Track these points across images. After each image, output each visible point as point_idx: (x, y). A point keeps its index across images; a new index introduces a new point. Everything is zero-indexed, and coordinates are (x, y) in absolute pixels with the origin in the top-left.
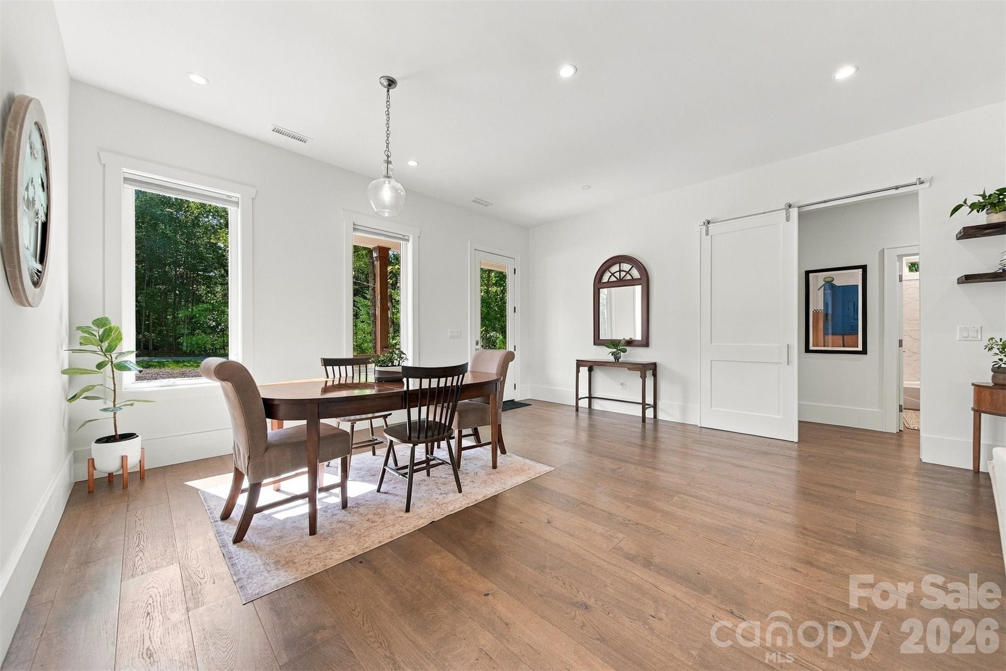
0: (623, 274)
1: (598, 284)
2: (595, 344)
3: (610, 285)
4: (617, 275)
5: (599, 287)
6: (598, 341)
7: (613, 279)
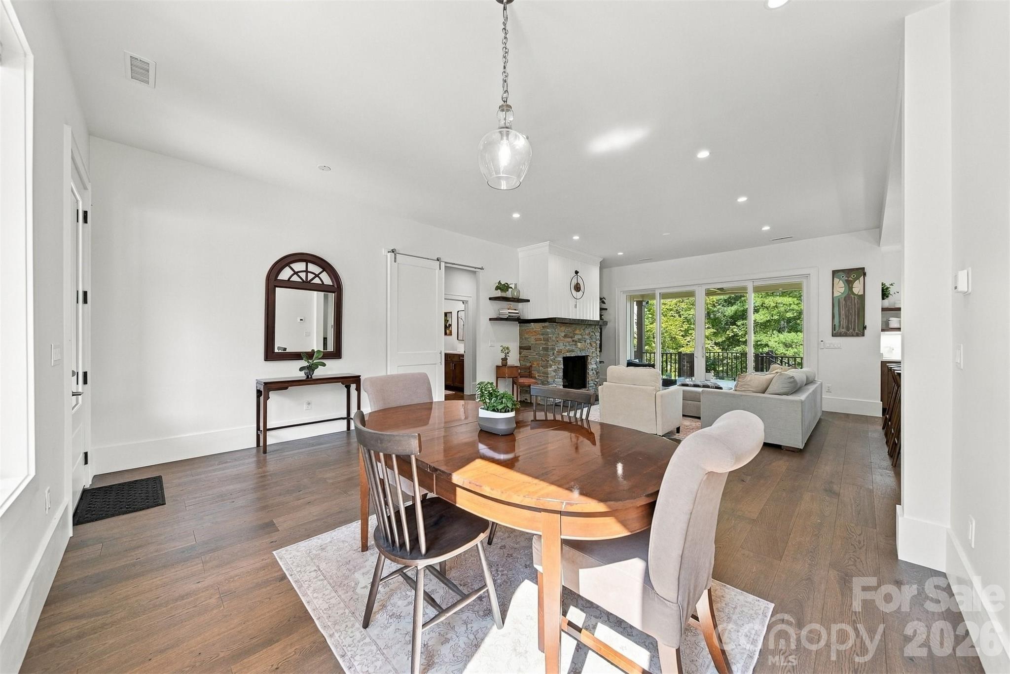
0: (310, 276)
1: (273, 282)
2: (265, 360)
3: (288, 284)
4: (303, 275)
5: (276, 285)
6: (271, 354)
7: (295, 278)
